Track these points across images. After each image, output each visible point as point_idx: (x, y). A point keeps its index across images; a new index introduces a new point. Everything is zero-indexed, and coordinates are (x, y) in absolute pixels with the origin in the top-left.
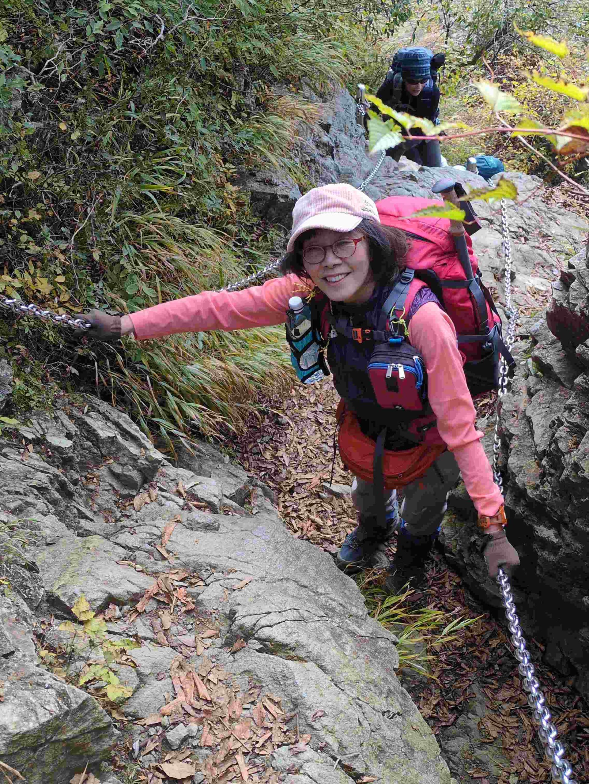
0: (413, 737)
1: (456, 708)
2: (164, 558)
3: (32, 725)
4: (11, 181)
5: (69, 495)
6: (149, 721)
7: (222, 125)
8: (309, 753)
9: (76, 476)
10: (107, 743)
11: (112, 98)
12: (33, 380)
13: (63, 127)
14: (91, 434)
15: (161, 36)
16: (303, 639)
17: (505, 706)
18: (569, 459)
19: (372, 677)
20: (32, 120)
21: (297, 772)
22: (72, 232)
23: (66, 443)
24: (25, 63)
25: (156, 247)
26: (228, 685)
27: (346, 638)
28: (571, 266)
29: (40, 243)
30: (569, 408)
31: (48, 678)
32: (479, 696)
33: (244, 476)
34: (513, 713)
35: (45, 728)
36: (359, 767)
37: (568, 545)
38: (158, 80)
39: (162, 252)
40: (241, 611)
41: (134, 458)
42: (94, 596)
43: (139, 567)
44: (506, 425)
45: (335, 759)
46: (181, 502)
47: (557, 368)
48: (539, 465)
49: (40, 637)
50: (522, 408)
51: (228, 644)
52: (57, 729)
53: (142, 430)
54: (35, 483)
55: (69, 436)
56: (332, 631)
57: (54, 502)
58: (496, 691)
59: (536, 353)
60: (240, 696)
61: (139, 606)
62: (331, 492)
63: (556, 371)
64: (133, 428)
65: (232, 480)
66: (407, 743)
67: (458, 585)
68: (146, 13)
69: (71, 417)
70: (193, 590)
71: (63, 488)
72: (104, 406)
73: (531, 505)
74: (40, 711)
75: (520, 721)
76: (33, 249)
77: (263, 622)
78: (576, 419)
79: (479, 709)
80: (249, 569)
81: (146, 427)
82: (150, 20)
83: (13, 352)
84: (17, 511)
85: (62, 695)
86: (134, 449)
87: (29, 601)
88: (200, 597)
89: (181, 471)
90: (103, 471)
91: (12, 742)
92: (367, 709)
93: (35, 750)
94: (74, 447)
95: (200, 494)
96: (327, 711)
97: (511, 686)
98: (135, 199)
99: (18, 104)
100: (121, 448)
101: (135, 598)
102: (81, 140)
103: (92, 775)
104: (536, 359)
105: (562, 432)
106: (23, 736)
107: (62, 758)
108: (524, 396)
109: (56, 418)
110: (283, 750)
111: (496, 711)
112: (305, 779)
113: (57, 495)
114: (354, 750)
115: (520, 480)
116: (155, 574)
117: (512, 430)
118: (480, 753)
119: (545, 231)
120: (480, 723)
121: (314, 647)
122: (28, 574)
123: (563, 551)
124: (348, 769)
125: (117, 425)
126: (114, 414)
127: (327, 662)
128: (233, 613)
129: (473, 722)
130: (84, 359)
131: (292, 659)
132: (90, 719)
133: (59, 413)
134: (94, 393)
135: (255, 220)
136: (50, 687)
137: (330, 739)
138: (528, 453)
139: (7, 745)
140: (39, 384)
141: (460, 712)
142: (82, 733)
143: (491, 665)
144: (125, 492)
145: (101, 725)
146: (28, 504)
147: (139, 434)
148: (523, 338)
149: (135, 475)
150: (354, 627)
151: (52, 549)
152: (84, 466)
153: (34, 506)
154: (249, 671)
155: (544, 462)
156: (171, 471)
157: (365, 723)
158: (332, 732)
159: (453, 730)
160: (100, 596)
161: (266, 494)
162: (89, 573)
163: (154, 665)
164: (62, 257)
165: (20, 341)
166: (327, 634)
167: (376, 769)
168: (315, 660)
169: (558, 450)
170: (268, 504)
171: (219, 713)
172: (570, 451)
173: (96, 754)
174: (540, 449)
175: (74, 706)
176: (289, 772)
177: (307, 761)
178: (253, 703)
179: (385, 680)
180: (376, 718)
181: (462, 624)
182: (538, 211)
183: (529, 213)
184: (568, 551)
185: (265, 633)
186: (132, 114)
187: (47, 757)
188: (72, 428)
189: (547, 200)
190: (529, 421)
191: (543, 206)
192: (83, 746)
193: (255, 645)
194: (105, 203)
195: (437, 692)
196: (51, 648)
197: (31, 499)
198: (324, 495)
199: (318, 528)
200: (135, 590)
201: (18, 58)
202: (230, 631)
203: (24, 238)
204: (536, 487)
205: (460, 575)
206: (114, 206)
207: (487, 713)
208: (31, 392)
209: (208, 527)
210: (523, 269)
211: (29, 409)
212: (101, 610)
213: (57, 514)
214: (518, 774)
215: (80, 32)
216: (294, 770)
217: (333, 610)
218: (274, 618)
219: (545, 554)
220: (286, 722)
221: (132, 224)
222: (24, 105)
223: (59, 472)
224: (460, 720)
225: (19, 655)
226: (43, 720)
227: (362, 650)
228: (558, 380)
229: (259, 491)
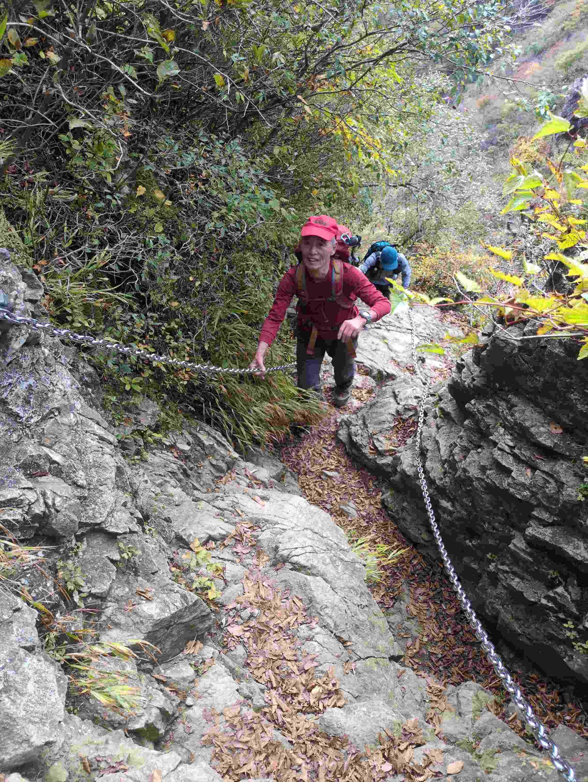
0: (373, 619)
1: (393, 598)
2: (239, 515)
3: (167, 615)
4: (162, 306)
5: (188, 476)
6: (230, 607)
7: (274, 278)
8: (318, 629)
9: (192, 466)
10: (208, 623)
11: (215, 262)
12: (170, 413)
13: (191, 279)
14: (200, 443)
15: (245, 231)
16: (315, 563)
17: (421, 597)
18: (462, 465)
19: (352, 585)
20: (175, 274)
21: (311, 640)
22: (194, 334)
23: (187, 448)
24: (171, 244)
25: (238, 342)
26: (273, 588)
27: (338, 563)
28: (462, 360)
29: (177, 340)
30: (461, 438)
31: (176, 587)
32: (407, 592)
33: (281, 466)
34: (425, 602)
35: (173, 616)
36: (344, 636)
37: (458, 512)
38: (241, 254)
39: (240, 344)
40: (281, 547)
41: (223, 457)
42: (202, 536)
43: (226, 520)
44: (424, 444)
45: (332, 632)
46: (248, 481)
47: (453, 415)
48: (443, 467)
49: (172, 560)
50: (433, 435)
51: (274, 565)
52: (181, 617)
53: (228, 441)
54: (170, 470)
55: (189, 444)
56: (331, 558)
57: (180, 481)
58: (416, 588)
59: (442, 405)
60: (280, 594)
61: (225, 542)
62: (327, 475)
63: (453, 416)
64: (223, 440)
65: (275, 468)
66: (371, 623)
67: (396, 529)
68: (238, 219)
69: (190, 433)
70: (255, 533)
71: (185, 473)
72: (208, 428)
73: (438, 488)
74: (172, 607)
75: (429, 606)
76: (174, 343)
77: (294, 553)
78: (465, 444)
79: (406, 598)
80: (286, 522)
81: (230, 439)
82: (239, 222)
83: (161, 398)
84: (161, 485)
85: (184, 597)
86: (223, 451)
87: (166, 539)
88: (259, 538)
89: (249, 464)
90: (206, 463)
91: (156, 624)
92: (350, 604)
93: (168, 628)
94: (191, 450)
95: (258, 477)
96: (328, 605)
97: (424, 586)
98: (227, 317)
99: (167, 265)
100: (215, 451)
101: (223, 538)
102: (200, 285)
103: (199, 642)
104: (441, 409)
105: (456, 450)
106: (162, 621)
107: (182, 633)
108: (435, 429)
109: (182, 434)
110: (303, 626)
111: (416, 600)
112: (316, 644)
113: (181, 476)
114: (343, 627)
115: (432, 475)
116: (235, 524)
117: (428, 447)
118: (407, 624)
119: (441, 337)
120: (408, 607)
121: (321, 567)
122: (166, 523)
123: (455, 515)
124: (339, 638)
125: (215, 438)
126: (213, 432)
127: (329, 577)
128: (277, 548)
129: (403, 607)
130: (198, 402)
131: (309, 574)
132: (199, 611)
133: (184, 431)
134: (202, 420)
135: (289, 328)
136: (177, 592)
137: (329, 621)
138: (437, 460)
139: (153, 627)
140: (173, 415)
141: (396, 600)
142: (194, 618)
143: (413, 574)
144: (218, 474)
145: (204, 614)
146: (166, 481)
147: (226, 443)
148: (433, 395)
149: (224, 466)
150: (342, 556)
151: (177, 508)
152: (196, 460)
153: (169, 482)
154: (285, 581)
155: (446, 466)
156: (243, 464)
157: (348, 612)
158: (331, 617)
159: (392, 610)
160: (204, 536)
161: (292, 476)
162: (199, 523)
163: (233, 576)
164: (188, 348)
165: (164, 392)
166: (328, 560)
167: (354, 638)
168: (322, 576)
169: (454, 460)
170: (292, 481)
171: (268, 605)
172: (461, 461)
173: (201, 630)
174: (443, 459)
175: (190, 603)
176: (307, 640)
177: (317, 634)
178: (287, 598)
179: (359, 586)
180: (355, 608)
181: (399, 553)
182: (437, 326)
183: (433, 327)
184: (459, 515)
185: (295, 559)
186: (226, 271)
187: (174, 632)
188: (191, 440)
189: (441, 320)
190: (437, 442)
191: (440, 323)
192: (194, 626)
193: (288, 566)
194: (211, 319)
195: (383, 588)
196: (177, 566)
197: (168, 479)
198: (323, 477)
199: (320, 495)
200: (224, 533)
201: (169, 242)
202: (275, 558)
203: (168, 337)
204: (441, 479)
205: (396, 524)
206: (216, 321)
207: (411, 601)
208: (169, 420)
209: (264, 498)
210: (430, 357)
211: (168, 428)
212: (205, 543)
213: (182, 487)
214: (428, 636)
215: (202, 227)
216: (310, 639)
217: (331, 546)
218: (299, 551)
219: (445, 516)
220: (305, 610)
221: (224, 329)
222: (170, 265)
223: (182, 463)
224: (396, 604)
225: (160, 573)
226: (173, 612)
227: (347, 569)
228: (453, 421)
229: (289, 474)
